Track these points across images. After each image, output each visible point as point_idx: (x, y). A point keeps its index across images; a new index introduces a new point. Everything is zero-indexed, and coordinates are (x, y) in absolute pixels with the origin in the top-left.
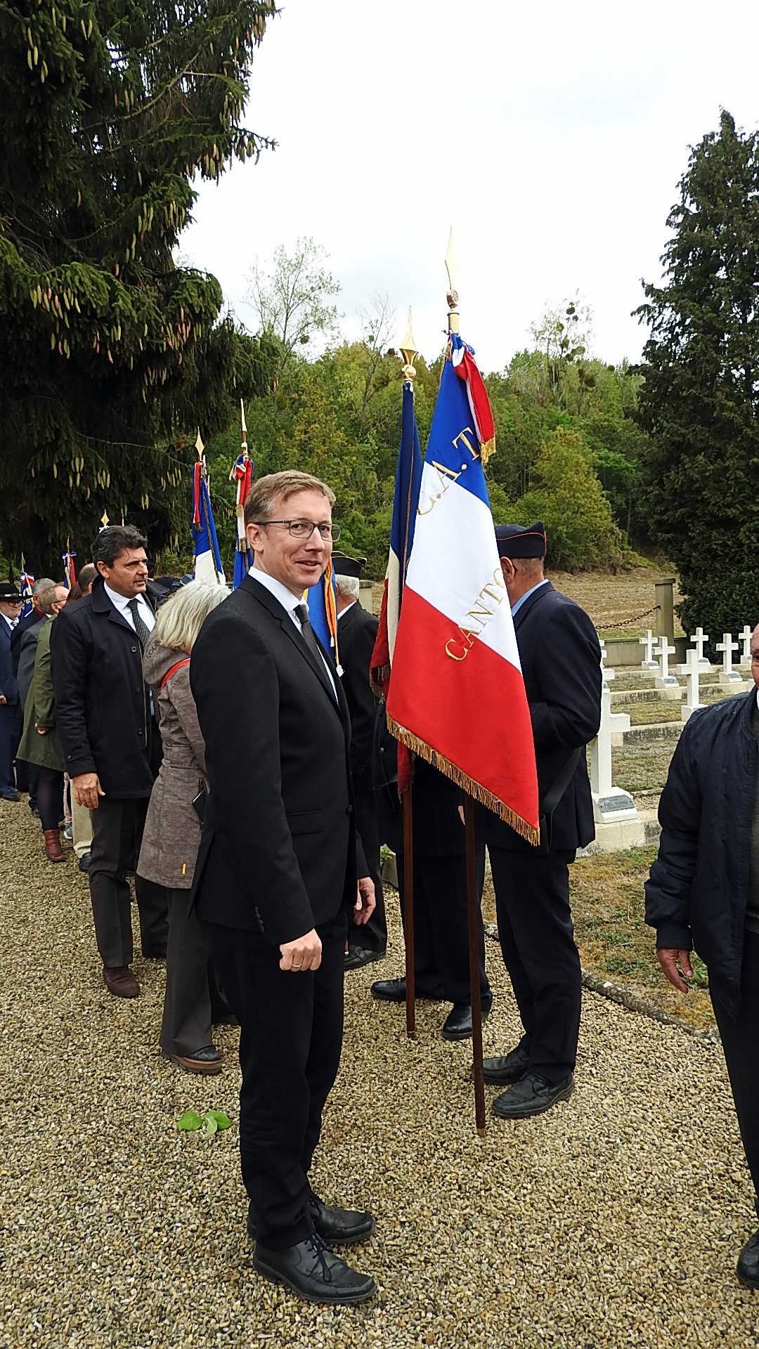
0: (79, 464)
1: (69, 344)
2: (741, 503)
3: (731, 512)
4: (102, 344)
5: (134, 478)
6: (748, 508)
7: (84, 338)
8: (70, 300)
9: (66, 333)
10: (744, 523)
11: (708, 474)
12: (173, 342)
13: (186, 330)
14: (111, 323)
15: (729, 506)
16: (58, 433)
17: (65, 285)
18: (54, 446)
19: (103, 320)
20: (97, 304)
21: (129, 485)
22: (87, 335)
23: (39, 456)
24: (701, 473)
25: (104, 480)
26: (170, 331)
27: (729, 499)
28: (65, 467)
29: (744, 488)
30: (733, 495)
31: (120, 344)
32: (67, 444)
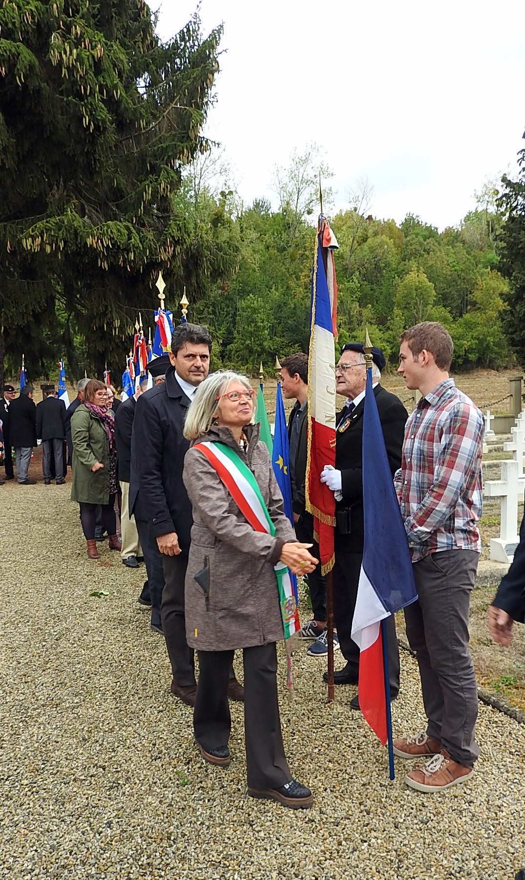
0: (117, 323)
1: (107, 263)
4: (124, 262)
7: (115, 260)
8: (107, 242)
9: (106, 258)
12: (164, 256)
13: (171, 250)
14: (128, 251)
16: (106, 307)
17: (103, 234)
18: (105, 314)
19: (125, 249)
20: (120, 242)
22: (116, 258)
23: (97, 319)
26: (162, 251)
28: (110, 325)
31: (134, 261)
32: (111, 312)
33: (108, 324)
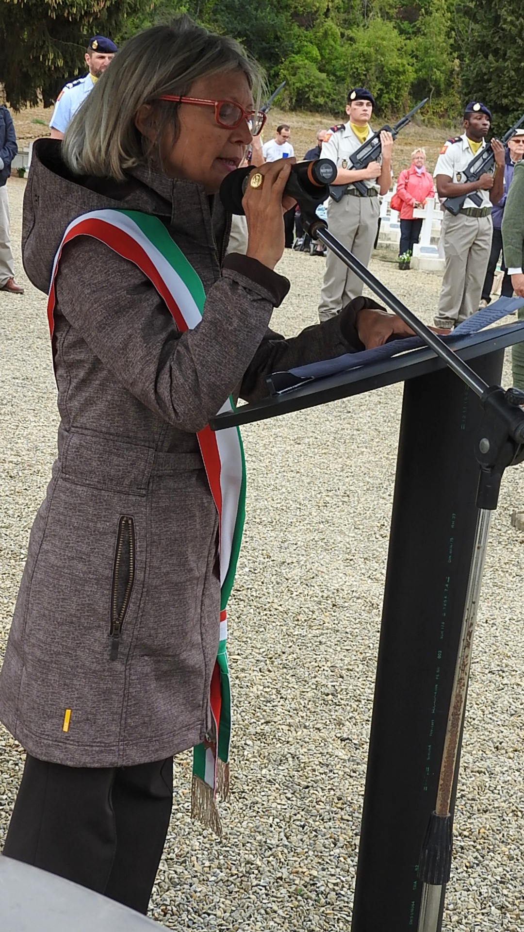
0: (51, 56)
1: (55, 14)
2: (514, 95)
3: (505, 101)
4: (68, 14)
5: (72, 60)
6: (517, 99)
9: (55, 11)
10: (514, 110)
11: (491, 70)
12: (96, 9)
13: (102, 6)
14: (72, 6)
15: (506, 96)
16: (44, 42)
18: (42, 47)
21: (70, 64)
22: (63, 10)
23: (35, 50)
24: (488, 68)
25: (60, 63)
26: (95, 5)
27: (505, 92)
28: (45, 56)
29: (515, 84)
30: (508, 88)
31: (75, 14)
32: (48, 47)
33: (43, 56)
